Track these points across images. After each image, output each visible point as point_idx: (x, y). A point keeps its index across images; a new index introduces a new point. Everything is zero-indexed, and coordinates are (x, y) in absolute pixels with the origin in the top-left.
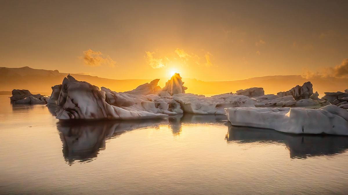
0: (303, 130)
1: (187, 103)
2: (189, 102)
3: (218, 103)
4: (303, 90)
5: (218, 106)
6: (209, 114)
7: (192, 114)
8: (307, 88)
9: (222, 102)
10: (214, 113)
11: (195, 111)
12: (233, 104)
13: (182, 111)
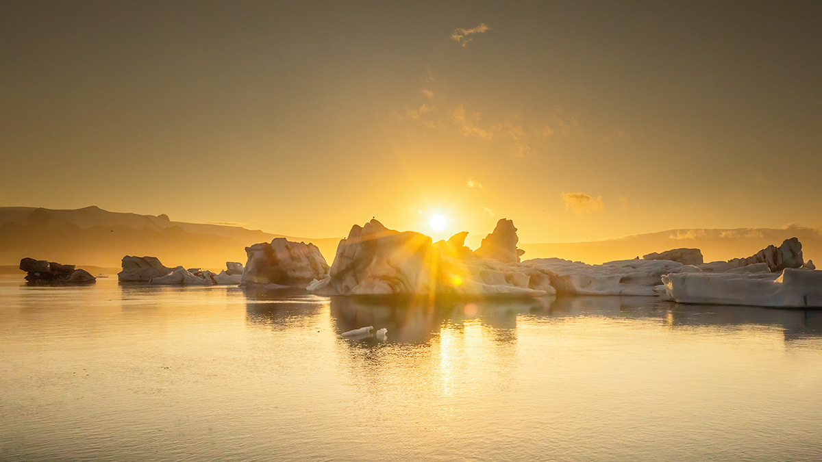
0: (806, 303)
1: (561, 274)
2: (566, 274)
3: (624, 275)
4: (782, 254)
5: (623, 280)
6: (608, 295)
7: (575, 295)
8: (791, 250)
9: (632, 272)
10: (618, 294)
11: (579, 289)
12: (653, 275)
13: (554, 290)
